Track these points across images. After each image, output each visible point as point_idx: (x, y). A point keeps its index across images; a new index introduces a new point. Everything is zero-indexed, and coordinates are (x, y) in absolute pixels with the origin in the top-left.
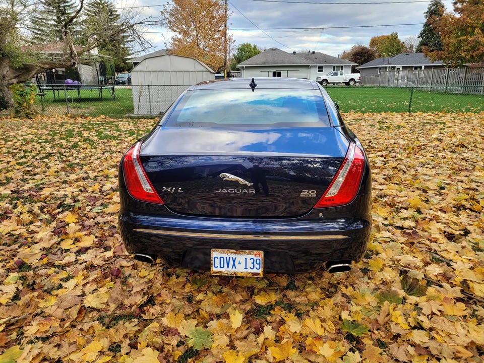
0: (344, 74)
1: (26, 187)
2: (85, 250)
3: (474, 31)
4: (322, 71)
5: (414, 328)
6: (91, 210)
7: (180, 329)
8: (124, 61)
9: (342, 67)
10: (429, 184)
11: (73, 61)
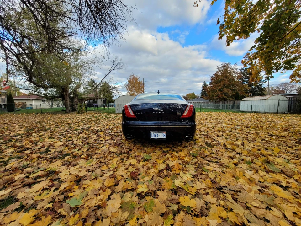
1: (85, 127)
2: (108, 140)
3: (217, 91)
5: (212, 154)
6: (107, 132)
7: (141, 155)
8: (111, 100)
10: (210, 126)
11: (97, 97)
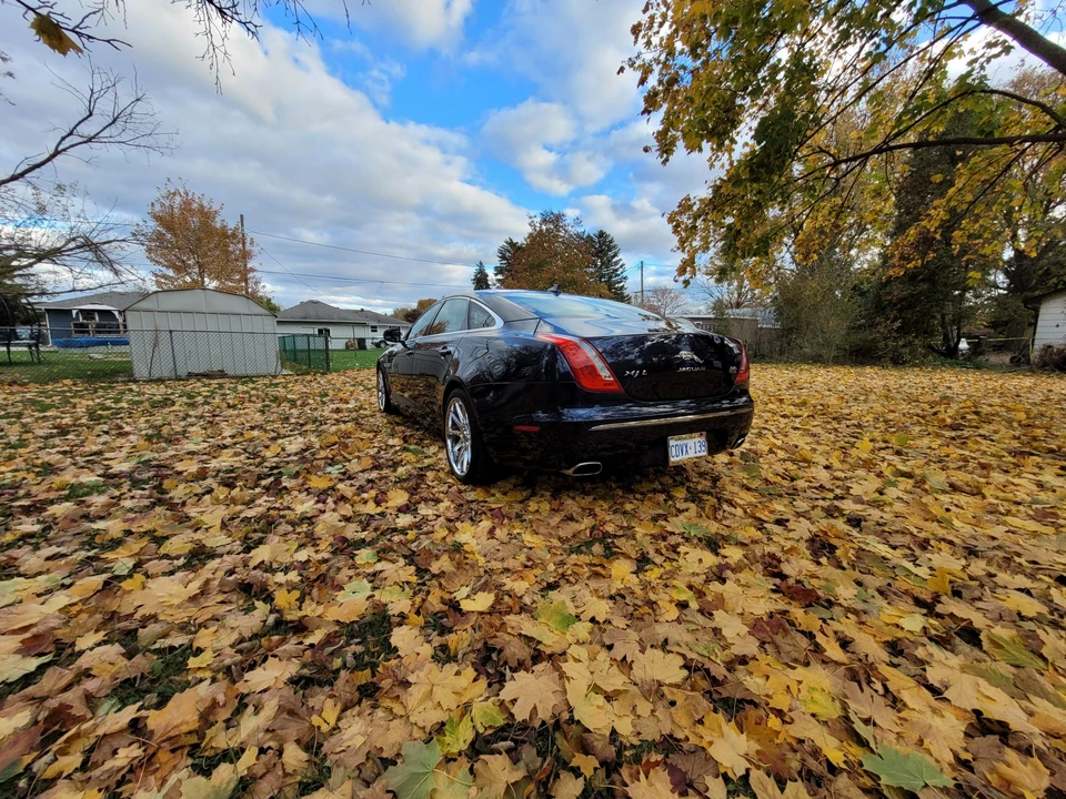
7: (670, 529)
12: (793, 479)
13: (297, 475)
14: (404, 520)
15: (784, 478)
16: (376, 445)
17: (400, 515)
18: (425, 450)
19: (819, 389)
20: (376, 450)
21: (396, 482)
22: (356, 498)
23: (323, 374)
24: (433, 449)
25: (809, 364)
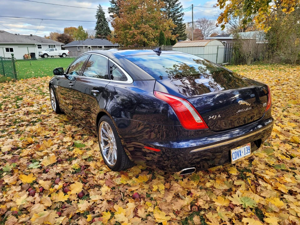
0: (58, 50)
4: (41, 48)
7: (233, 202)
9: (55, 45)
12: (292, 157)
13: (12, 173)
14: (83, 206)
15: (287, 157)
16: (55, 141)
17: (80, 201)
18: (86, 143)
19: (292, 85)
20: (56, 146)
21: (73, 173)
22: (51, 190)
23: (14, 81)
24: (90, 143)
25: (283, 65)
